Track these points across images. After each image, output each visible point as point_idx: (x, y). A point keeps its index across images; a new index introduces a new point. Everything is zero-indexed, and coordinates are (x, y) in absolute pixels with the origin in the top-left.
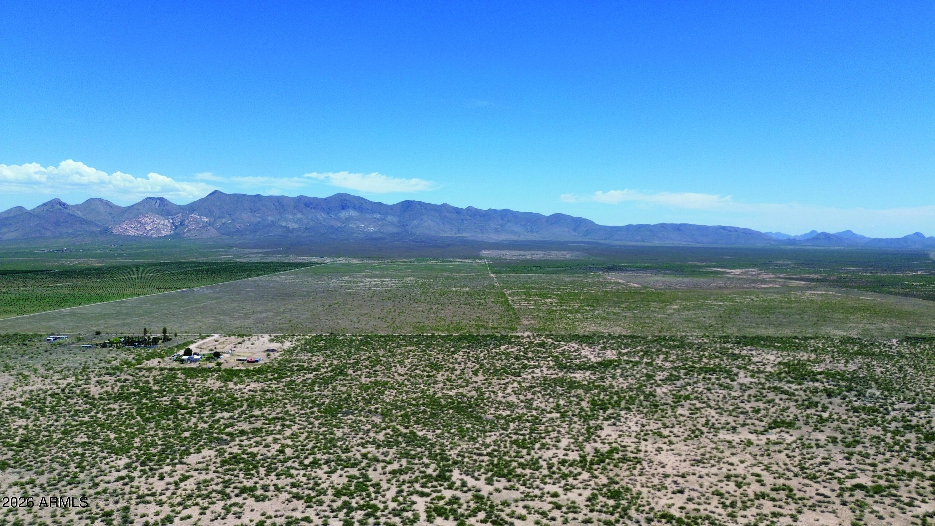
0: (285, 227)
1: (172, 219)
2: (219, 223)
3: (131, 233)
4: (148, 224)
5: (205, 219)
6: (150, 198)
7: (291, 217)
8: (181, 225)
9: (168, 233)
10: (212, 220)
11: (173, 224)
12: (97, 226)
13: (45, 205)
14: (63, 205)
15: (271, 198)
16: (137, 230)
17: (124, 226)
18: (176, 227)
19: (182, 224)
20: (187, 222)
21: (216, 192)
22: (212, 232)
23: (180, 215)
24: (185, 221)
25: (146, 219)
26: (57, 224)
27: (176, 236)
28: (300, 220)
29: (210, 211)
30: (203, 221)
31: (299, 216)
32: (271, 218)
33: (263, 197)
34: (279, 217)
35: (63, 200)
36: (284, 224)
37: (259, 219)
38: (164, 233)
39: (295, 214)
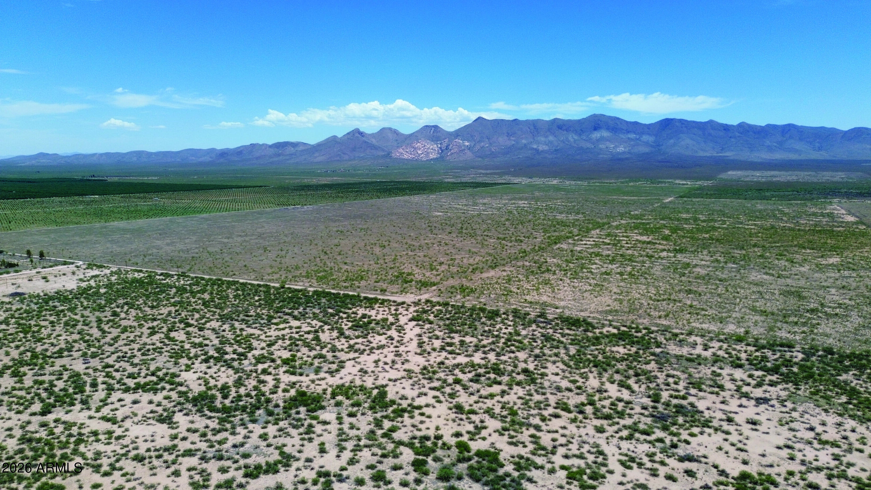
0: (535, 149)
1: (440, 144)
2: (478, 147)
3: (406, 157)
4: (420, 149)
5: (467, 144)
6: (427, 126)
7: (543, 139)
8: (446, 149)
9: (435, 157)
10: (472, 145)
11: (440, 148)
12: (383, 150)
13: (348, 134)
14: (361, 134)
15: (527, 122)
16: (411, 154)
17: (401, 150)
18: (442, 151)
19: (447, 147)
20: (450, 147)
21: (479, 118)
22: (469, 155)
23: (446, 140)
24: (449, 145)
25: (418, 144)
26: (354, 150)
27: (441, 159)
28: (551, 142)
29: (472, 136)
30: (464, 145)
31: (551, 138)
32: (524, 141)
33: (519, 121)
34: (532, 140)
35: (362, 130)
36: (535, 146)
37: (513, 143)
38: (432, 156)
39: (546, 137)
